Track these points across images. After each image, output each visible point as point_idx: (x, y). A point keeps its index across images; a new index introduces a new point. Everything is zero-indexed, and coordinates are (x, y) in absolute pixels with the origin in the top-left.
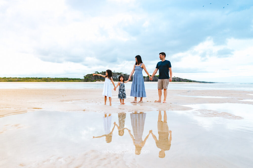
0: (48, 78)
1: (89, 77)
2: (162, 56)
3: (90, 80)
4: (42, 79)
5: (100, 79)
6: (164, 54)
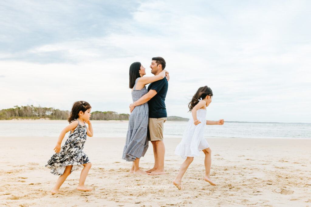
2: (156, 64)
5: (19, 116)
6: (162, 62)
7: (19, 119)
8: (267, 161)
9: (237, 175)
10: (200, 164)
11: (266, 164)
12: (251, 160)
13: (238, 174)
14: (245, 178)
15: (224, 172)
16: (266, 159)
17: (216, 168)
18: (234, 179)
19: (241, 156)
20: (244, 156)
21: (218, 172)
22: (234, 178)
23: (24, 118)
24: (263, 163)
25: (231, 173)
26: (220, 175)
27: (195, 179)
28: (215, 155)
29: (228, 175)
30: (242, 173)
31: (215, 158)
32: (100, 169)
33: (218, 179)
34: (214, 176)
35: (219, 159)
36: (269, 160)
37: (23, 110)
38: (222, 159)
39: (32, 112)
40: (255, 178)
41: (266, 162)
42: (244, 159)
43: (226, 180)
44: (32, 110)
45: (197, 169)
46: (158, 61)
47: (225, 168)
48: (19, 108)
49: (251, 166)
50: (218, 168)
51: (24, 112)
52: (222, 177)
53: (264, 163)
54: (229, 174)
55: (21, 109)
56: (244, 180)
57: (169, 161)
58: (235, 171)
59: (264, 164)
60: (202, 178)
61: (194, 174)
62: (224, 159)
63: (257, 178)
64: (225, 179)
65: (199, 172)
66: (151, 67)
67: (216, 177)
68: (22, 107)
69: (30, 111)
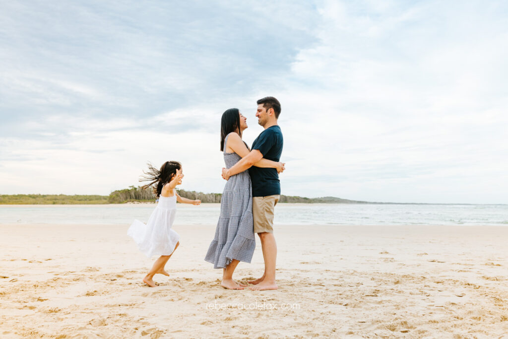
0: (61, 195)
1: (117, 196)
3: (117, 200)
4: (48, 198)
5: (135, 199)
6: (273, 104)
7: (135, 202)
8: (465, 265)
9: (418, 296)
10: (355, 271)
11: (465, 271)
12: (439, 262)
13: (418, 292)
14: (433, 304)
15: (394, 286)
16: (462, 260)
17: (381, 278)
18: (413, 304)
19: (421, 254)
20: (426, 254)
21: (384, 287)
22: (412, 302)
23: (141, 201)
24: (460, 269)
25: (406, 289)
26: (386, 294)
27: (340, 304)
28: (382, 253)
29: (402, 294)
30: (426, 291)
31: (381, 258)
32: (187, 279)
33: (382, 305)
34: (374, 299)
35: (386, 260)
36: (468, 262)
37: (140, 191)
38: (392, 260)
39: (151, 194)
40: (452, 304)
41: (464, 267)
42: (428, 260)
43: (397, 307)
44: (151, 191)
45: (347, 280)
46: (267, 104)
47: (395, 280)
48: (135, 189)
49: (440, 275)
50: (384, 278)
51: (141, 194)
52: (389, 301)
53: (462, 267)
54: (403, 292)
55: (137, 190)
56: (432, 308)
57: (307, 263)
58: (413, 285)
59: (461, 271)
60: (351, 304)
61: (340, 293)
62: (395, 261)
63: (456, 303)
64: (395, 306)
65: (349, 288)
66: (258, 116)
67: (378, 299)
68: (139, 187)
69: (149, 193)
